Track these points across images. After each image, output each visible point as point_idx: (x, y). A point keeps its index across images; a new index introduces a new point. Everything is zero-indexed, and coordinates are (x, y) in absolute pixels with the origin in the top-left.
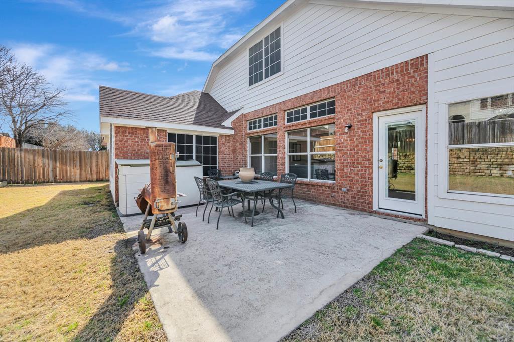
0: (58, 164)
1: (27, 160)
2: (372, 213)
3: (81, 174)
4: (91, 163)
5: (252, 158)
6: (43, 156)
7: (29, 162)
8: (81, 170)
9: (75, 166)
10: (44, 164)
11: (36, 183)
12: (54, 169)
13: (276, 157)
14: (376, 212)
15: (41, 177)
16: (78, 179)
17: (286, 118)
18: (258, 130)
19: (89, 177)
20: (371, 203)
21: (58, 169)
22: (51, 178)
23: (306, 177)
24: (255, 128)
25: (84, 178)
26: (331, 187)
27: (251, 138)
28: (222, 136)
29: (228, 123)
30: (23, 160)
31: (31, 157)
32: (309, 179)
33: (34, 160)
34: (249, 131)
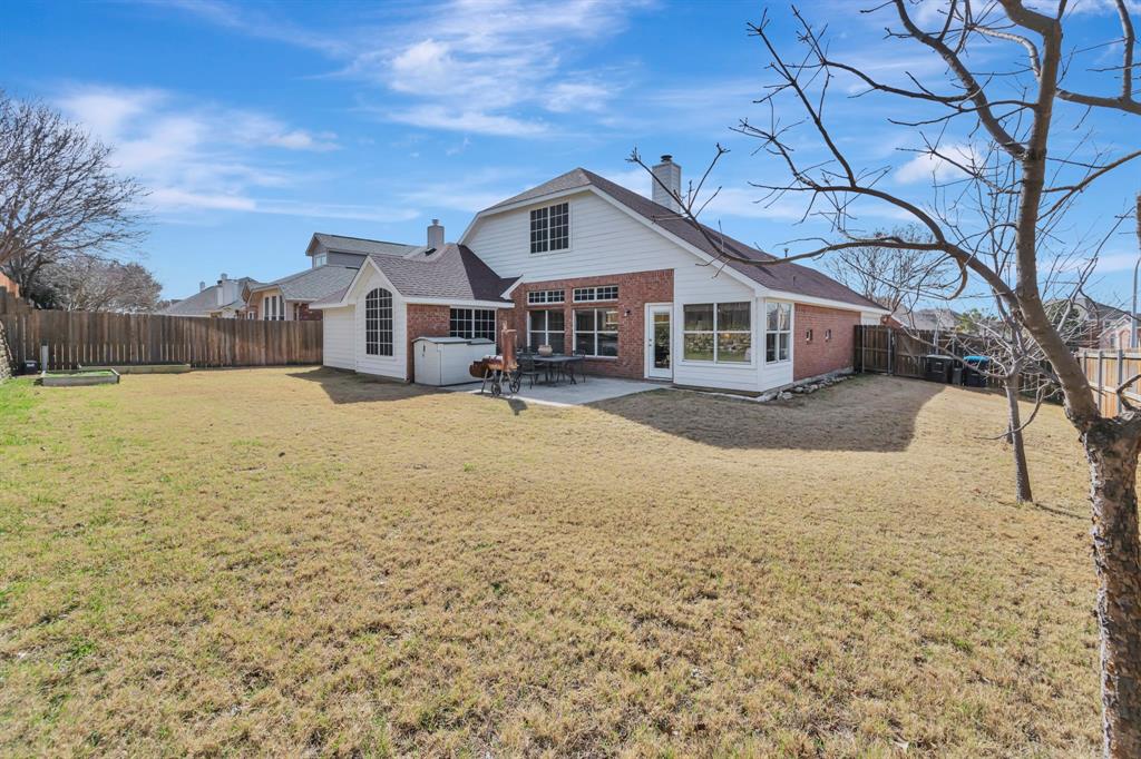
0: (237, 340)
1: (198, 334)
2: (643, 380)
3: (266, 354)
4: (280, 337)
5: (532, 334)
6: (218, 329)
7: (201, 337)
8: (267, 348)
9: (258, 344)
10: (220, 340)
11: (209, 366)
12: (232, 348)
13: (563, 334)
14: (647, 380)
15: (216, 358)
16: (263, 361)
17: (574, 295)
18: (540, 303)
19: (277, 358)
20: (643, 373)
21: (237, 348)
22: (229, 361)
23: (593, 354)
24: (537, 300)
25: (271, 361)
26: (615, 362)
27: (532, 313)
28: (500, 309)
29: (506, 295)
30: (194, 334)
31: (204, 329)
32: (596, 356)
33: (207, 334)
34: (529, 304)
